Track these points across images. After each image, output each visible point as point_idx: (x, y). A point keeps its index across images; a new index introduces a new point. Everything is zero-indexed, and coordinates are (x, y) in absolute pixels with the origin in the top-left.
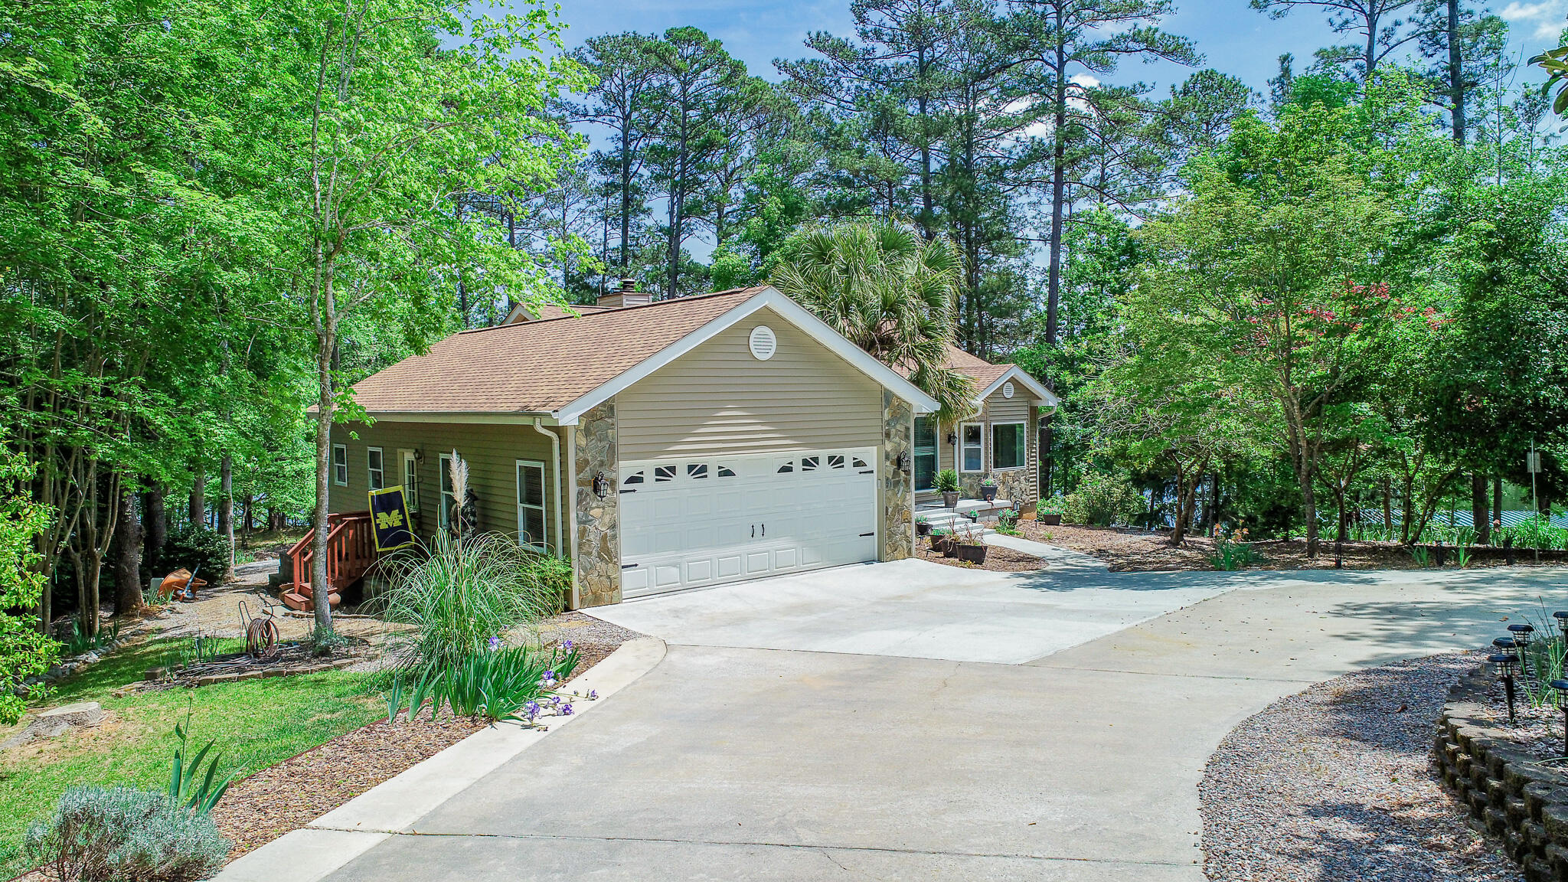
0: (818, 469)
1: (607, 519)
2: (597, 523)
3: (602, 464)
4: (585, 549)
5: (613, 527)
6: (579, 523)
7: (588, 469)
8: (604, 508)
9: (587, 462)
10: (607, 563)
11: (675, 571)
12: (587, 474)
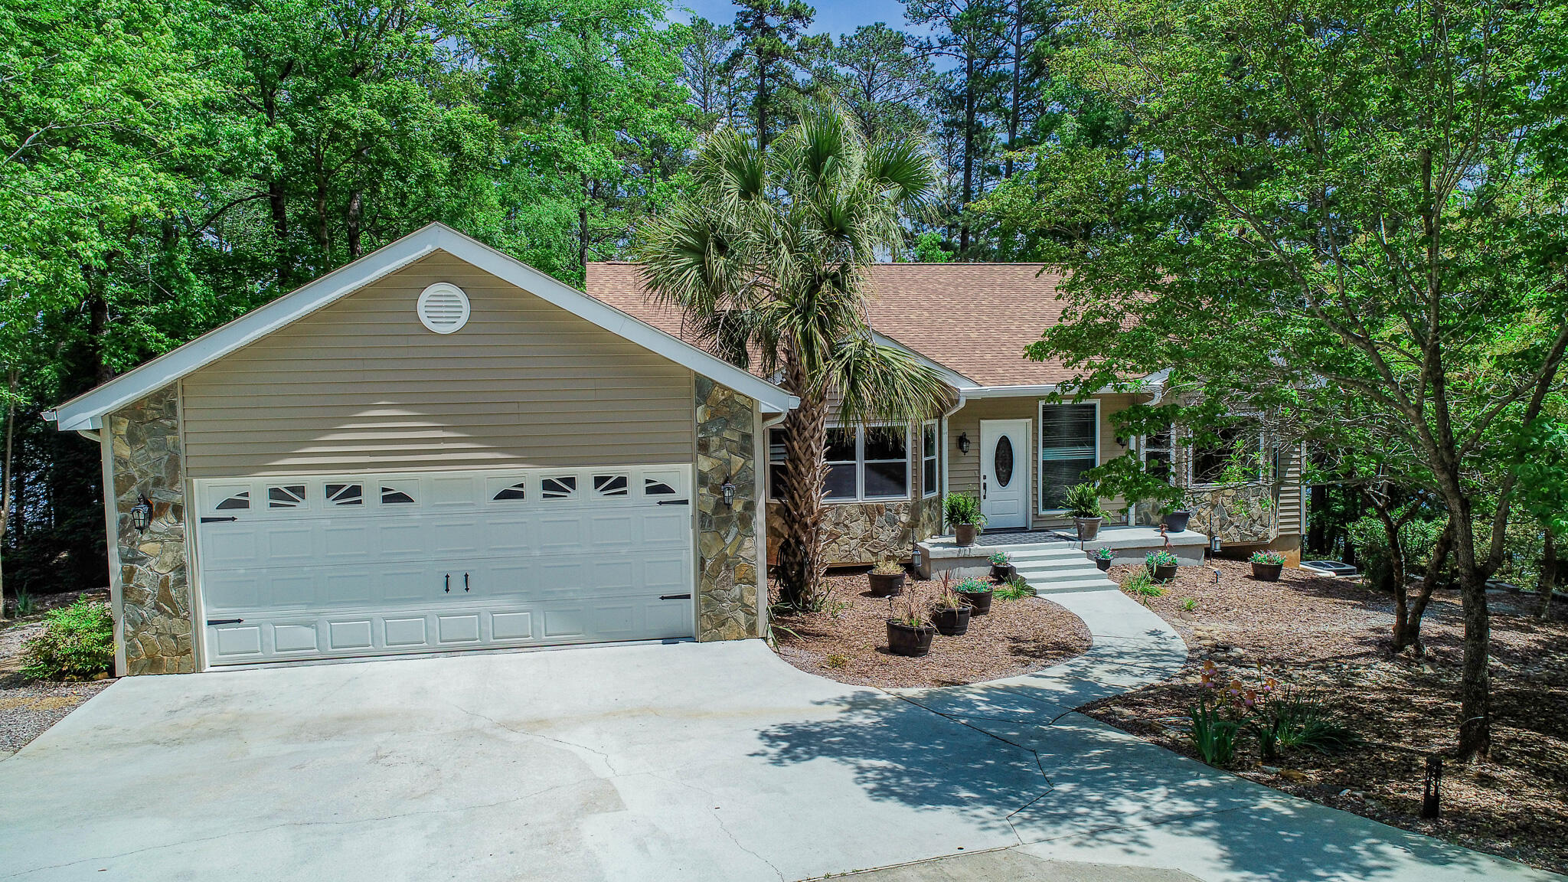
0: (573, 497)
1: (168, 558)
2: (152, 562)
3: (158, 482)
4: (135, 596)
5: (181, 568)
6: (124, 560)
7: (134, 488)
8: (162, 542)
9: (131, 479)
10: (170, 617)
11: (309, 633)
12: (132, 494)
